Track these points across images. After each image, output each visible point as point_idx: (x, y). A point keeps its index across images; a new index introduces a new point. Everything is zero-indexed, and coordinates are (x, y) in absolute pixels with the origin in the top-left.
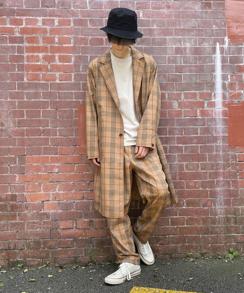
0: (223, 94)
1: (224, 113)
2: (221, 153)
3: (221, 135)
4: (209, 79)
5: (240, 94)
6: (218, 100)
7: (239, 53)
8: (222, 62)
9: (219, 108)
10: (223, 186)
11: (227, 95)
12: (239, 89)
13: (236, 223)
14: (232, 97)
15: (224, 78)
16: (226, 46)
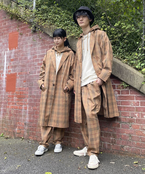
0: (6, 71)
1: (6, 78)
2: (4, 94)
3: (4, 87)
4: (3, 65)
5: (10, 70)
6: (5, 73)
7: (11, 54)
8: (7, 58)
9: (5, 76)
10: (3, 107)
11: (7, 71)
12: (10, 68)
13: (5, 123)
14: (8, 72)
15: (7, 64)
16: (8, 52)
